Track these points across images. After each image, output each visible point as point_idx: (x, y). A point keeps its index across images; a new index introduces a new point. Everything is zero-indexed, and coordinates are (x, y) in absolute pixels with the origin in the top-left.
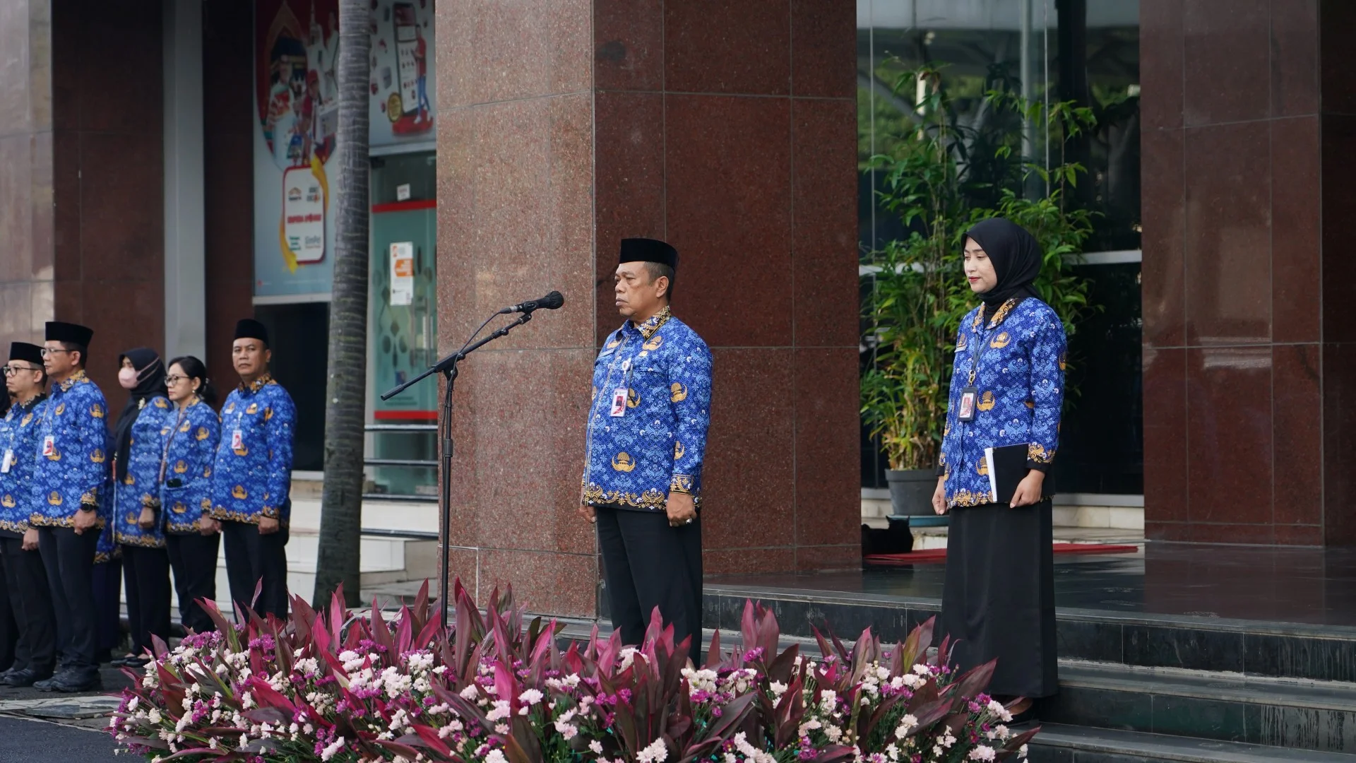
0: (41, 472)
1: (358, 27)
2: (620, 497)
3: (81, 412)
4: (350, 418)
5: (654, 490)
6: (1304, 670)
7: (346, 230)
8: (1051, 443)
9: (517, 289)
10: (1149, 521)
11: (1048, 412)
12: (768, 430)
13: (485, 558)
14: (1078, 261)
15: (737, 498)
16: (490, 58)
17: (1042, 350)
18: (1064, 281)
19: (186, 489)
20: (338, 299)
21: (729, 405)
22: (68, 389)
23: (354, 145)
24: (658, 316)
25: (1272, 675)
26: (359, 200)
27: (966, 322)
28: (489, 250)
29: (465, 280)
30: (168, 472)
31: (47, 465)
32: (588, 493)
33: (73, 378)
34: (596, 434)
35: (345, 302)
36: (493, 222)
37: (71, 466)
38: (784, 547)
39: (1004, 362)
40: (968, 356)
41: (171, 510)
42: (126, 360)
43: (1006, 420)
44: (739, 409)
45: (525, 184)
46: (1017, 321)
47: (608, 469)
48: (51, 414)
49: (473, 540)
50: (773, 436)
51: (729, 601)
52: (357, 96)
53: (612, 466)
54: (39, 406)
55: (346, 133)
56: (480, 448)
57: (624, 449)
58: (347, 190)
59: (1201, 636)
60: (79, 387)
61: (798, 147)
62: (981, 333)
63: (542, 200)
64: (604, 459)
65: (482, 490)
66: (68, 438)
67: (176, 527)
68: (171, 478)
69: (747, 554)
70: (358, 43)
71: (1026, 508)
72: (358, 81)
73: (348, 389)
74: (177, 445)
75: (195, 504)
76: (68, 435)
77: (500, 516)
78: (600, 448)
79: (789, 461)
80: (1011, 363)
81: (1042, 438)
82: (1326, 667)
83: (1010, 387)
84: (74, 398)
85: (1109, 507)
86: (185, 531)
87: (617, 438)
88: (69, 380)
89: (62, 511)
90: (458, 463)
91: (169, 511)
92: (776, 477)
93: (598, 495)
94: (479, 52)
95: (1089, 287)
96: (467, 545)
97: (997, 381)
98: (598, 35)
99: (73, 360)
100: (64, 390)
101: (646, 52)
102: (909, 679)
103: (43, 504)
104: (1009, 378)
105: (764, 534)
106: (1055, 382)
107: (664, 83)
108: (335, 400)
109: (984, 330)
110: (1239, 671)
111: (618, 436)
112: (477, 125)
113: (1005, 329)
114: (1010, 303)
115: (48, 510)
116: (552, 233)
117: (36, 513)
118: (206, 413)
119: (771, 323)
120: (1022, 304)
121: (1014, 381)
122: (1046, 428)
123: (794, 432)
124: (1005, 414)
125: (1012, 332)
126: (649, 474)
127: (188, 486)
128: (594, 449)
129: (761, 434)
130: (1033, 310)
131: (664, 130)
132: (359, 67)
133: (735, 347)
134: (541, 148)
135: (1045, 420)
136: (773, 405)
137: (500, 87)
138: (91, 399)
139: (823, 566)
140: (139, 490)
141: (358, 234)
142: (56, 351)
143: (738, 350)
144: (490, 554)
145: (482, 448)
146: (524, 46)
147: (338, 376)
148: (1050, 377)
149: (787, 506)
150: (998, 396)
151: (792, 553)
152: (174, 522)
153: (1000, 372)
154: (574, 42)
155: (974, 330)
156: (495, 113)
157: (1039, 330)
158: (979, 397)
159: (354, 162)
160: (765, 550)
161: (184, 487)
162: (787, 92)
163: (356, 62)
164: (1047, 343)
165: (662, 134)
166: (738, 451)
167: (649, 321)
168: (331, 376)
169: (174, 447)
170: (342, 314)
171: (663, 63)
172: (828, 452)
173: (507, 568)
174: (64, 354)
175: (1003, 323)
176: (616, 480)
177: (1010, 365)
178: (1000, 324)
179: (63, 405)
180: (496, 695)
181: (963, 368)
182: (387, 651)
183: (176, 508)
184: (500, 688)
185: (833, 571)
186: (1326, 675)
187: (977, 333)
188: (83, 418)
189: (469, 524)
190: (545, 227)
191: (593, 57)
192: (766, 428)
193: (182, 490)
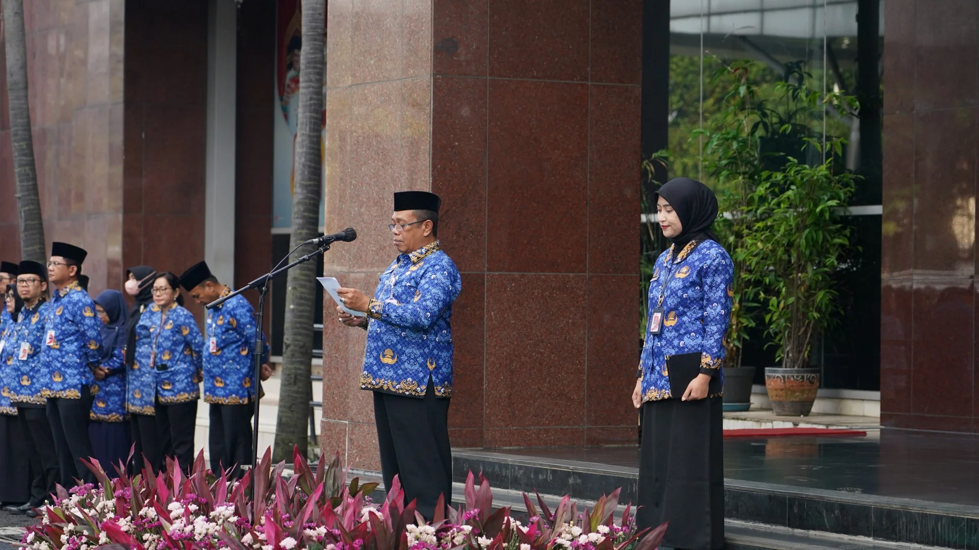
0: (46, 357)
1: (315, 28)
2: (384, 384)
3: (76, 314)
4: (302, 320)
5: (410, 379)
6: (915, 537)
7: (303, 180)
8: (716, 353)
9: (378, 226)
10: (883, 412)
11: (715, 328)
12: (566, 337)
13: (353, 429)
14: (845, 212)
15: (539, 389)
16: (363, 50)
17: (713, 280)
18: (832, 227)
19: (171, 371)
20: (296, 231)
21: (535, 317)
22: (65, 295)
23: (310, 116)
24: (427, 248)
25: (892, 540)
26: (313, 157)
27: (660, 259)
28: (360, 196)
29: (343, 218)
30: (157, 360)
31: (50, 352)
32: (362, 380)
33: (69, 286)
34: (370, 335)
35: (300, 233)
36: (363, 175)
37: (67, 353)
38: (576, 427)
39: (685, 288)
40: (659, 284)
41: (161, 387)
42: (131, 275)
43: (685, 334)
44: (543, 321)
45: (385, 146)
46: (696, 258)
47: (377, 362)
48: (53, 314)
49: (345, 415)
50: (569, 342)
51: (517, 469)
52: (314, 79)
53: (380, 359)
54: (42, 307)
55: (305, 106)
56: (351, 346)
57: (389, 346)
58: (305, 150)
59: (843, 507)
60: (73, 294)
61: (594, 122)
62: (669, 267)
63: (395, 158)
64: (375, 354)
65: (351, 378)
66: (66, 332)
67: (165, 400)
68: (159, 364)
69: (547, 431)
70: (315, 40)
71: (694, 402)
72: (314, 68)
73: (301, 298)
74: (163, 339)
75: (178, 381)
76: (66, 330)
77: (363, 398)
78: (373, 345)
79: (582, 361)
80: (690, 290)
81: (709, 349)
82: (931, 536)
83: (689, 308)
84: (69, 302)
85: (863, 400)
86: (171, 402)
87: (385, 338)
88: (66, 288)
89: (63, 385)
90: (336, 357)
91: (159, 388)
92: (572, 373)
93: (369, 381)
94: (356, 45)
95: (852, 233)
96: (340, 419)
97: (679, 304)
98: (437, 33)
99: (71, 272)
100: (62, 295)
101: (474, 47)
102: (593, 537)
103: (49, 381)
104: (689, 302)
105: (560, 416)
106: (722, 305)
107: (488, 70)
108: (292, 307)
109: (672, 264)
110: (869, 536)
111: (385, 336)
112: (354, 100)
113: (687, 264)
114: (693, 244)
115: (52, 385)
116: (401, 184)
117: (44, 388)
118: (184, 314)
119: (570, 256)
120: (701, 245)
121: (692, 304)
122: (713, 341)
123: (586, 339)
124: (685, 328)
125: (692, 266)
126: (407, 367)
127: (173, 369)
128: (369, 346)
129: (559, 340)
130: (709, 249)
131: (488, 106)
132: (316, 58)
133: (540, 274)
134: (396, 120)
135: (712, 335)
136: (570, 318)
137: (369, 71)
138: (83, 303)
139: (607, 442)
140: (142, 373)
141: (312, 183)
142: (59, 264)
143: (543, 275)
144: (356, 426)
145: (352, 346)
146: (386, 41)
147: (294, 288)
148: (718, 302)
149: (579, 396)
150: (680, 315)
151: (582, 432)
152: (163, 396)
153: (681, 297)
154: (419, 39)
155: (665, 265)
156: (366, 91)
157: (711, 264)
158: (665, 316)
159: (310, 128)
160: (561, 429)
161: (169, 370)
162: (587, 79)
163: (313, 53)
164: (719, 275)
165: (486, 109)
166: (541, 353)
167: (419, 251)
168: (289, 288)
169: (161, 341)
170: (299, 242)
171: (488, 55)
172: (613, 355)
173: (367, 438)
174: (65, 267)
175: (686, 258)
176: (382, 370)
177: (690, 292)
178: (684, 260)
179: (61, 307)
180: (266, 541)
181: (656, 293)
182: (207, 503)
183: (164, 385)
184: (269, 536)
185: (616, 446)
186: (931, 541)
187: (667, 267)
188: (79, 318)
189: (342, 403)
190: (397, 179)
191: (433, 49)
192: (564, 336)
193: (168, 372)
